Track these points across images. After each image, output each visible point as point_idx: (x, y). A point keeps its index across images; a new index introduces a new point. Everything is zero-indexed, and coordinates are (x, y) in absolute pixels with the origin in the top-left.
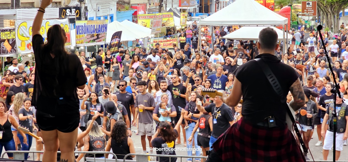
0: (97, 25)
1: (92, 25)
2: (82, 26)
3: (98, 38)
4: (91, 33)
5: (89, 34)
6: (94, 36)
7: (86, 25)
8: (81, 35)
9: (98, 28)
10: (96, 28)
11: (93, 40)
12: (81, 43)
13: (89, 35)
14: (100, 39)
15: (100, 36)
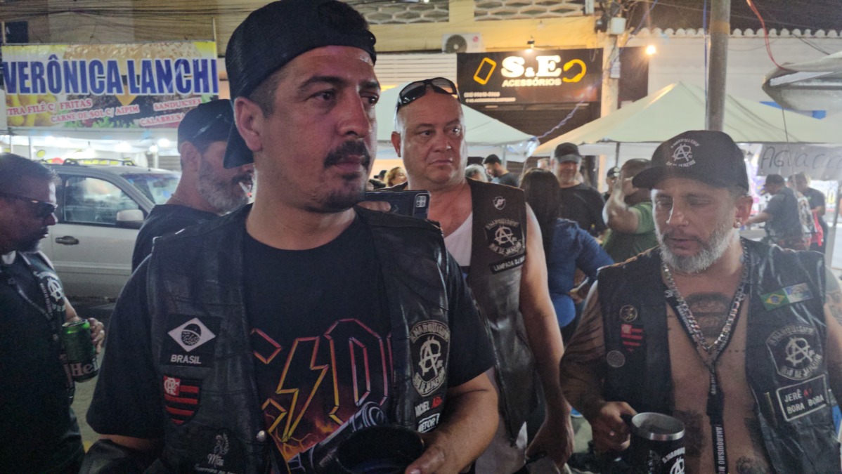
0: (131, 64)
1: (96, 63)
4: (101, 90)
5: (80, 93)
6: (116, 103)
10: (123, 70)
13: (81, 97)
14: (165, 116)
15: (157, 107)
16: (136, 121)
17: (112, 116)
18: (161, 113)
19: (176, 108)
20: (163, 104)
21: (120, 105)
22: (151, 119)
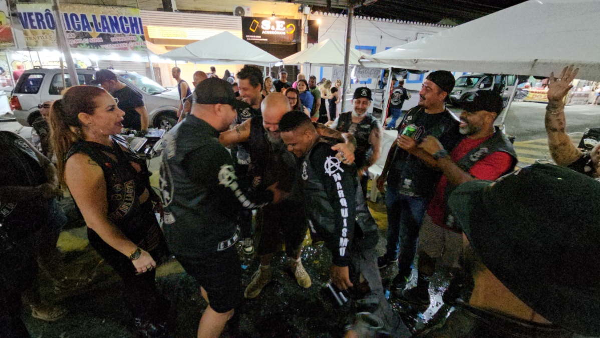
0: (94, 17)
1: (74, 15)
2: (38, 14)
5: (67, 30)
8: (39, 30)
9: (98, 21)
10: (90, 19)
12: (44, 45)
14: (118, 44)
16: (101, 46)
17: (88, 43)
18: (115, 43)
19: (123, 40)
20: (116, 38)
21: (91, 37)
22: (110, 45)
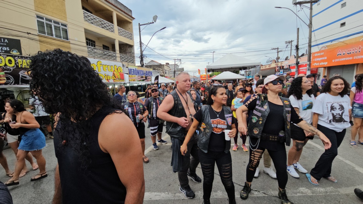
1: (141, 70)
2: (134, 70)
3: (146, 79)
4: (141, 75)
6: (143, 78)
7: (137, 69)
8: (133, 75)
9: (146, 72)
11: (142, 80)
12: (134, 81)
13: (139, 76)
15: (147, 78)
16: (145, 80)
